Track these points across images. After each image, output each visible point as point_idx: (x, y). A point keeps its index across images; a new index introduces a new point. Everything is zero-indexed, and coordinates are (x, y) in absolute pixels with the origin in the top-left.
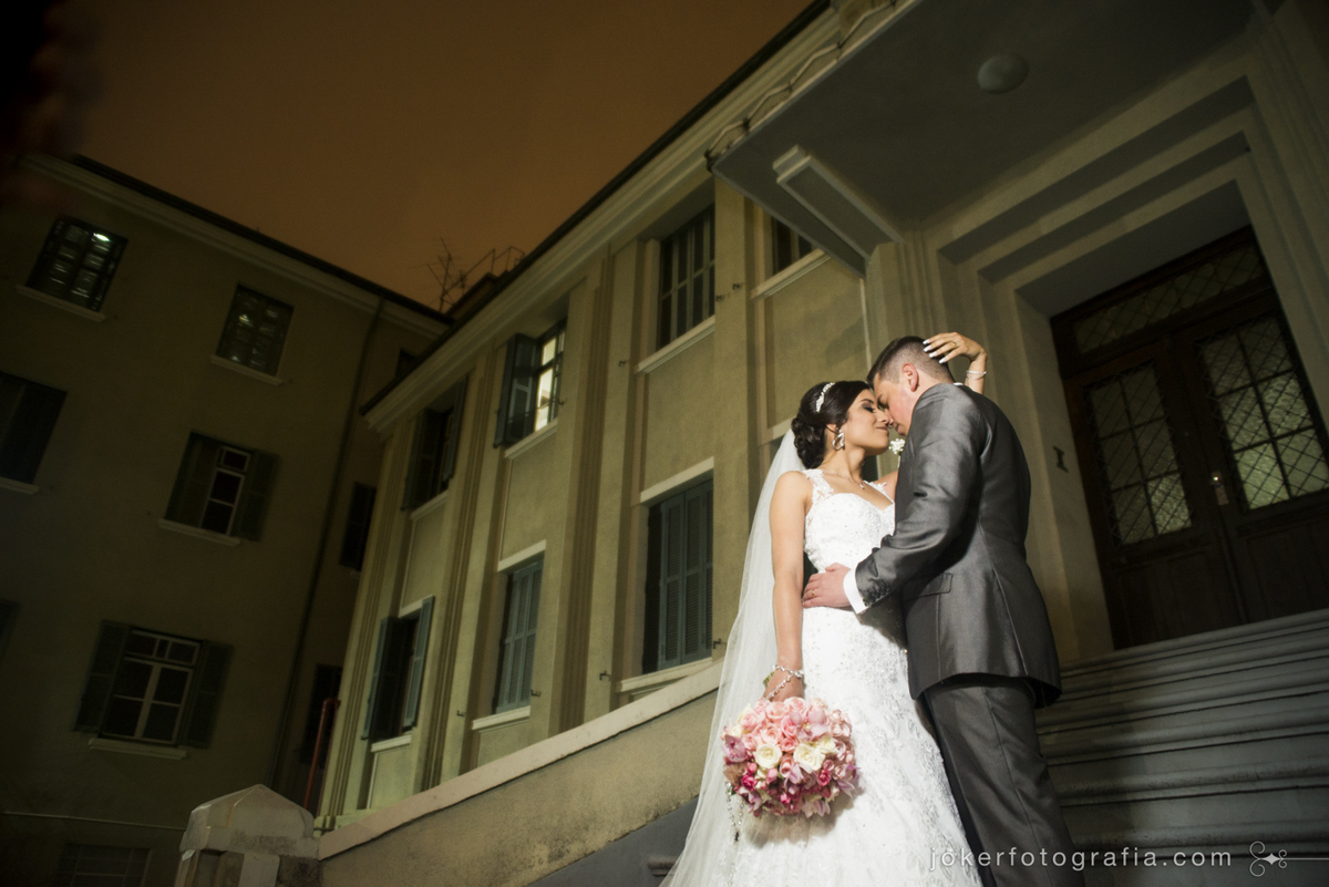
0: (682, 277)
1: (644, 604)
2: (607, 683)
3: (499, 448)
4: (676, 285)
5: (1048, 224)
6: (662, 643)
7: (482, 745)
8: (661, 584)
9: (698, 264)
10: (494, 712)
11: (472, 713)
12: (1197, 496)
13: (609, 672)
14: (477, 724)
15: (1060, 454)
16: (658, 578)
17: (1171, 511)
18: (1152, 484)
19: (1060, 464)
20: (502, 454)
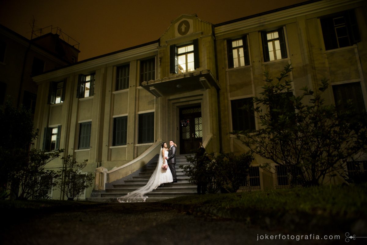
0: (121, 77)
1: (113, 135)
2: (107, 147)
3: (78, 98)
4: (120, 78)
5: (181, 100)
6: (116, 141)
7: (77, 155)
8: (116, 132)
9: (125, 75)
10: (78, 149)
11: (74, 149)
12: (191, 135)
13: (107, 145)
14: (76, 151)
15: (178, 128)
16: (116, 131)
17: (188, 136)
18: (187, 133)
19: (177, 129)
20: (78, 100)
